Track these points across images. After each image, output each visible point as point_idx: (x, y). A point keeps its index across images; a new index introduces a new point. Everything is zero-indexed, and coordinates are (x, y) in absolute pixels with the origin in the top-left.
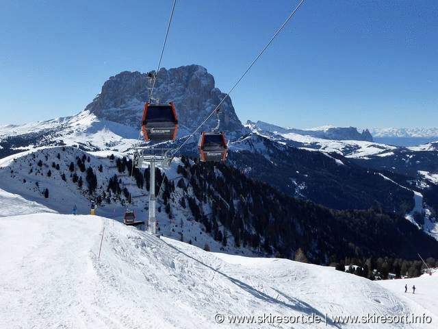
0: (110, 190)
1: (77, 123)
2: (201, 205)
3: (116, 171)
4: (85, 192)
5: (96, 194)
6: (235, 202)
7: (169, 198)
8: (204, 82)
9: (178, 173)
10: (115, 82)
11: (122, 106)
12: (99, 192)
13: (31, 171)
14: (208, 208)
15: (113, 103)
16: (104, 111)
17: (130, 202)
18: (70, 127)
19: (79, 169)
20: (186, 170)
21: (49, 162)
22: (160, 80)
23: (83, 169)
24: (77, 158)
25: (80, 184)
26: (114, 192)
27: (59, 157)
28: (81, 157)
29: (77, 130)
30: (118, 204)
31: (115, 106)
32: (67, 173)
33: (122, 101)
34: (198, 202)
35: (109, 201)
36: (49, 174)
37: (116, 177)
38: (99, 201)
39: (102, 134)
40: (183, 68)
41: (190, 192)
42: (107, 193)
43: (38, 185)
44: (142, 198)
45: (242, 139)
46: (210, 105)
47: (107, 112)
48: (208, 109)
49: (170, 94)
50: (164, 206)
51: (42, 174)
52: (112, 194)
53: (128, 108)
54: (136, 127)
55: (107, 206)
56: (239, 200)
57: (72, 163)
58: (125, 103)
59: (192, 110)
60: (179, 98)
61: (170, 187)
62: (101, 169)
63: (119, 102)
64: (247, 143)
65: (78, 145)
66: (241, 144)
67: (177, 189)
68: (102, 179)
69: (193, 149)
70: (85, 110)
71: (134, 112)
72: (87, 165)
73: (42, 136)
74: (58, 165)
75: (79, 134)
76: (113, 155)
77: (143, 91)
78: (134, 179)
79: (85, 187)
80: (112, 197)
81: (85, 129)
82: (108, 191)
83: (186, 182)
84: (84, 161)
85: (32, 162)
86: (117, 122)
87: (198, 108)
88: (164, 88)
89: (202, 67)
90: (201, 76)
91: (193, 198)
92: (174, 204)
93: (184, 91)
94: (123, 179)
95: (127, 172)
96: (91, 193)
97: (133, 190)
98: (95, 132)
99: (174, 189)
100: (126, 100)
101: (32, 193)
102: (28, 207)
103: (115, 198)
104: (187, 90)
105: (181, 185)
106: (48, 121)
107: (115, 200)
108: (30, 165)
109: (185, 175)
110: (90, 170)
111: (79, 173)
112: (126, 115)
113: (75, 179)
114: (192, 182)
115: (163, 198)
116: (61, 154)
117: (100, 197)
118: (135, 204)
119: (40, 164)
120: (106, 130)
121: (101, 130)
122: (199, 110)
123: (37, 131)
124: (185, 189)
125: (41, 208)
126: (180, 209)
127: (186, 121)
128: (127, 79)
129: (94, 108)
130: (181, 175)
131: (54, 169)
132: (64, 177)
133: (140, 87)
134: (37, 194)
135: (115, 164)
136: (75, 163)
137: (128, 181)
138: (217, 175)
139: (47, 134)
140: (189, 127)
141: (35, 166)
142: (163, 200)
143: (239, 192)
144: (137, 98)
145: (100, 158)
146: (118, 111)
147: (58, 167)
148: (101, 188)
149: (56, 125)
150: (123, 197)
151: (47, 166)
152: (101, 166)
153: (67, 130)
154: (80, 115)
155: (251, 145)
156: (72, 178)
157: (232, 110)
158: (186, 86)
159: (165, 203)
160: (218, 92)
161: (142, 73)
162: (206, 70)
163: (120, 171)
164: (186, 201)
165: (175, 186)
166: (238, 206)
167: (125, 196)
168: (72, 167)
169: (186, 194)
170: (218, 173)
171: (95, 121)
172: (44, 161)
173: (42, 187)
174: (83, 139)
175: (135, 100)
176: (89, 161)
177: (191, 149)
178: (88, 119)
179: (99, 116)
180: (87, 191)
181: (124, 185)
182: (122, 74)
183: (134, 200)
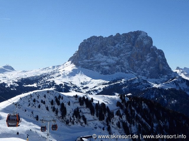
0: (74, 116)
1: (63, 69)
2: (130, 126)
3: (78, 105)
4: (59, 118)
5: (66, 119)
6: (155, 125)
7: (110, 121)
8: (146, 42)
9: (117, 106)
10: (87, 43)
11: (91, 59)
12: (67, 117)
13: (29, 105)
14: (136, 129)
15: (85, 57)
16: (79, 62)
17: (86, 124)
18: (59, 72)
19: (56, 104)
20: (122, 104)
21: (39, 100)
22: (116, 42)
23: (58, 103)
24: (56, 97)
25: (57, 113)
26: (76, 117)
27: (45, 96)
28: (58, 97)
29: (63, 74)
30: (79, 125)
31: (87, 58)
32: (50, 106)
33: (92, 56)
34: (128, 124)
35: (73, 123)
36: (39, 107)
37: (78, 108)
38: (67, 123)
39: (79, 77)
40: (131, 33)
41: (124, 118)
42: (72, 118)
43: (33, 113)
44: (93, 122)
45: (171, 80)
46: (149, 58)
47: (82, 62)
48: (148, 60)
49: (122, 50)
50: (107, 127)
51: (35, 107)
52: (75, 118)
53: (95, 60)
54: (100, 72)
55: (72, 126)
56: (158, 124)
57: (52, 100)
58: (93, 56)
59: (137, 61)
60: (129, 53)
61: (111, 115)
62: (69, 104)
63: (90, 56)
64: (174, 84)
65: (63, 84)
66: (170, 84)
67: (115, 116)
68: (70, 110)
69: (137, 87)
70: (69, 61)
71: (99, 63)
72: (61, 101)
73: (41, 78)
74: (44, 101)
75: (64, 77)
76: (77, 95)
77: (105, 49)
78: (89, 110)
79: (59, 114)
80: (75, 121)
81: (68, 73)
82: (73, 117)
83: (121, 112)
84: (59, 99)
85: (30, 99)
86: (88, 69)
87: (141, 60)
88: (119, 46)
89: (144, 32)
90: (143, 38)
91: (125, 122)
92: (113, 125)
93: (132, 48)
94: (83, 110)
95: (85, 105)
96: (63, 118)
97: (88, 116)
98: (74, 75)
99: (113, 116)
100: (94, 55)
101: (29, 118)
102: (27, 126)
103: (77, 121)
104: (134, 48)
105: (118, 113)
106: (45, 69)
107: (77, 122)
108: (29, 101)
109: (122, 107)
110: (63, 104)
111: (56, 106)
112: (94, 64)
113: (54, 109)
114: (126, 112)
115: (106, 122)
116: (46, 95)
117: (68, 120)
118: (89, 125)
119: (34, 101)
120: (81, 74)
121: (78, 74)
122: (142, 61)
123: (39, 75)
124: (121, 116)
125: (34, 127)
126: (117, 129)
127: (133, 68)
128: (95, 41)
129: (74, 60)
130: (119, 107)
131: (42, 104)
132: (47, 109)
133: (103, 46)
134: (32, 118)
135: (78, 100)
136: (54, 100)
137: (85, 111)
138: (144, 107)
139: (45, 77)
140: (135, 72)
141: (32, 102)
142: (106, 123)
143: (158, 118)
144: (101, 53)
145: (69, 97)
146: (89, 62)
147: (44, 103)
148: (69, 115)
149: (50, 71)
150: (82, 121)
151: (38, 102)
152: (69, 101)
153: (57, 74)
154: (65, 65)
155: (177, 85)
156: (52, 109)
157: (165, 60)
158: (133, 45)
159: (108, 125)
160: (155, 48)
161: (104, 37)
162: (147, 34)
163: (81, 105)
164: (121, 124)
165: (114, 114)
166: (157, 127)
167: (84, 120)
168: (52, 103)
169: (121, 119)
170: (144, 106)
171: (74, 68)
172: (37, 99)
173: (35, 114)
174: (67, 80)
175: (100, 55)
176: (62, 99)
177: (136, 87)
178: (70, 67)
179: (77, 65)
180: (61, 117)
181: (83, 113)
182: (91, 38)
183: (89, 122)
